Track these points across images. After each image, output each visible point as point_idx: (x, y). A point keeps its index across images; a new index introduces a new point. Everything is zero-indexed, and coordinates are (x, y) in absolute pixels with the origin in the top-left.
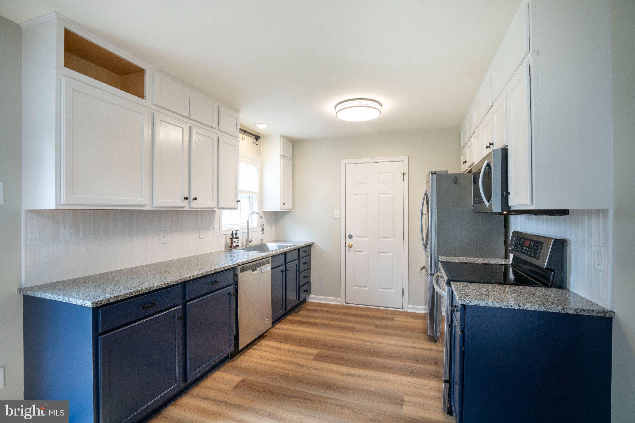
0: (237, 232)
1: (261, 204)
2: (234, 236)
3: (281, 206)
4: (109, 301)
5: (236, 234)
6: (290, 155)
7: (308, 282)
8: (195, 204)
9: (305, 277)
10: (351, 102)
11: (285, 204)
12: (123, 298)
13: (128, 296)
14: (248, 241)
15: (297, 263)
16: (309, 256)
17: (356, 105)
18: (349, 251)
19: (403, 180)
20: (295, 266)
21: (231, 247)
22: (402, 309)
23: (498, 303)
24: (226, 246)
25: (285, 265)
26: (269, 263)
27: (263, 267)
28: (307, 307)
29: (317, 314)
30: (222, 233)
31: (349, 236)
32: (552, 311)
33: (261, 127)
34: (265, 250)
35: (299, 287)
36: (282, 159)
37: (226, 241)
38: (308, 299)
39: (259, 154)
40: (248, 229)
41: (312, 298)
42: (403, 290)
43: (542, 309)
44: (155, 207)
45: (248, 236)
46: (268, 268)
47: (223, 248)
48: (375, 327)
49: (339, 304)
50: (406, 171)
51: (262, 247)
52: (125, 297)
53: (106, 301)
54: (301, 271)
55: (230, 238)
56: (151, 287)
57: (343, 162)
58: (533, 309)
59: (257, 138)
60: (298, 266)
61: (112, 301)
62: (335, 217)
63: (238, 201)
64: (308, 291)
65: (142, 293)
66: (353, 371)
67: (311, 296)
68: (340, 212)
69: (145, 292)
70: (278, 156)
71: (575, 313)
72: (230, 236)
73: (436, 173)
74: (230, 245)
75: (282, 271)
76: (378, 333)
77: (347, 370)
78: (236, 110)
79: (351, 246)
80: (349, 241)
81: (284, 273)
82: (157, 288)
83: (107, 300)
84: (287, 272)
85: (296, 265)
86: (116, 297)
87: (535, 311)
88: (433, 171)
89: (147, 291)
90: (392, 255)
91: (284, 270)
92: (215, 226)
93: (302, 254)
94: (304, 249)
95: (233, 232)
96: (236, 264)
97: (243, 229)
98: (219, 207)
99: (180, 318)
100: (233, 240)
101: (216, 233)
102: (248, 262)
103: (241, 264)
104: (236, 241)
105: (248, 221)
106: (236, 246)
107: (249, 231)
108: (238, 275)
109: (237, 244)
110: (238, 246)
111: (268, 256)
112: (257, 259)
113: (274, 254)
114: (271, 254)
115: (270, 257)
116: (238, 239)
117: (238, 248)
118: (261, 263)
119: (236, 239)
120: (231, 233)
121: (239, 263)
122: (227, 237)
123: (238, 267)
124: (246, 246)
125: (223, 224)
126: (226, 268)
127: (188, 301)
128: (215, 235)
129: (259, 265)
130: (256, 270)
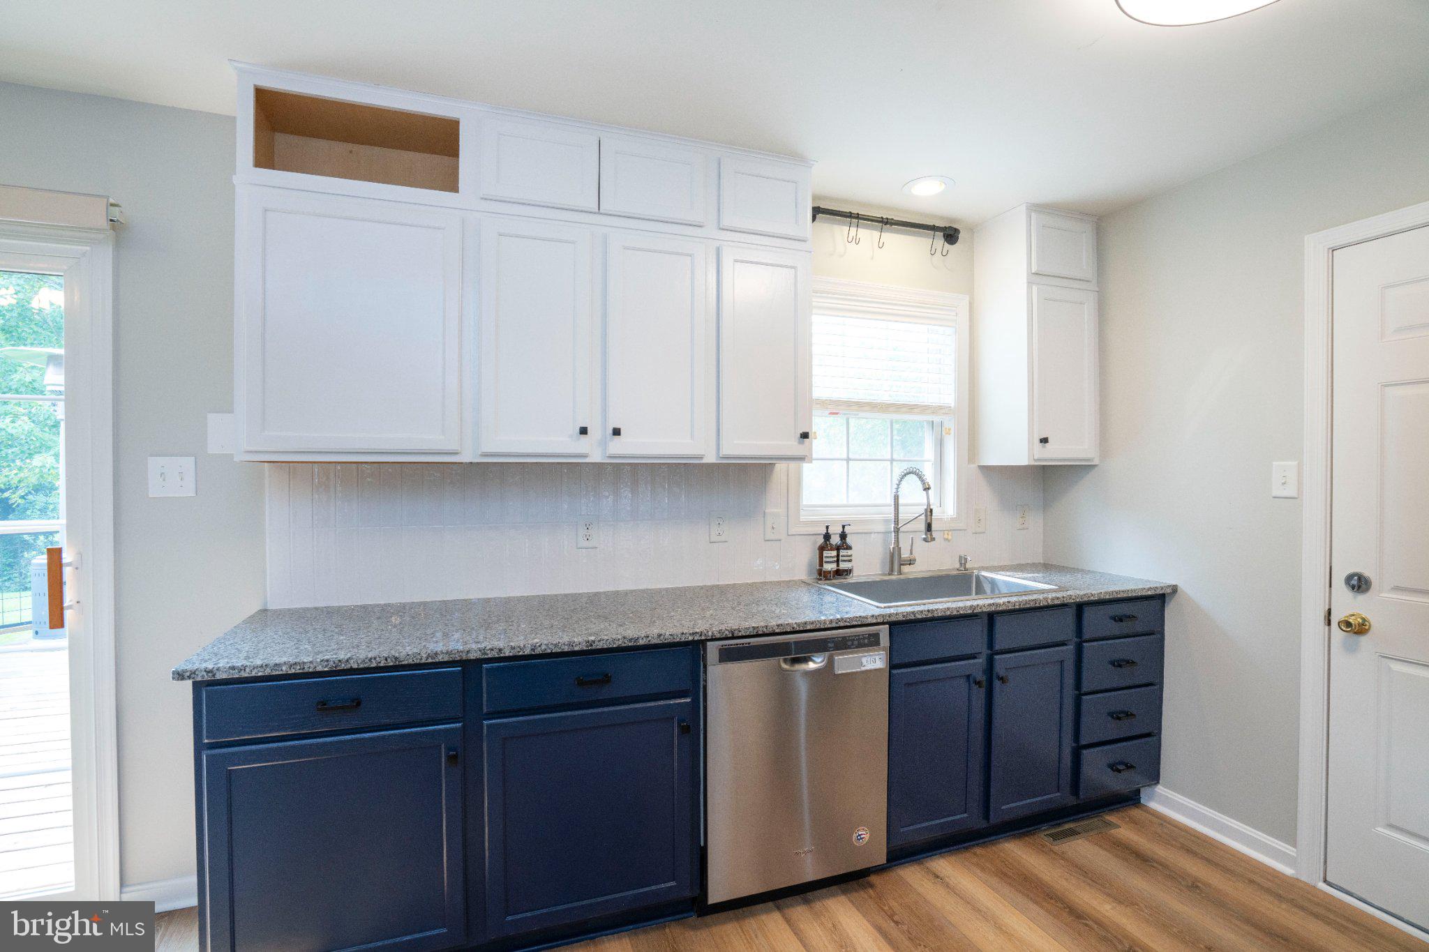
0: (847, 529)
1: (973, 443)
2: (832, 542)
3: (1031, 449)
4: (214, 676)
6: (1084, 265)
7: (1149, 735)
8: (619, 447)
9: (1120, 715)
11: (1047, 440)
12: (253, 674)
13: (268, 672)
14: (898, 559)
15: (1069, 658)
16: (1152, 636)
18: (1349, 650)
20: (1047, 670)
25: (990, 659)
26: (877, 643)
27: (846, 654)
30: (793, 530)
31: (1348, 580)
34: (970, 588)
35: (1079, 748)
36: (1035, 288)
38: (1151, 798)
39: (968, 286)
40: (896, 521)
41: (1167, 802)
45: (896, 544)
46: (871, 659)
52: (260, 674)
53: (205, 674)
54: (1088, 687)
55: (819, 547)
56: (340, 661)
57: (1315, 246)
59: (951, 235)
60: (1070, 668)
61: (221, 676)
62: (1275, 493)
63: (802, 436)
64: (1150, 768)
65: (311, 670)
67: (1160, 789)
68: (1300, 467)
69: (319, 668)
72: (821, 540)
74: (820, 567)
79: (1358, 628)
80: (1348, 605)
81: (981, 686)
82: (361, 666)
83: (209, 672)
84: (1000, 685)
85: (1062, 662)
86: (233, 668)
89: (326, 666)
91: (980, 678)
92: (766, 511)
93: (1098, 627)
94: (1116, 610)
95: (830, 531)
96: (693, 634)
97: (886, 521)
98: (721, 456)
99: (452, 759)
100: (826, 553)
101: (773, 528)
102: (755, 631)
103: (718, 636)
104: (838, 556)
105: (896, 498)
106: (838, 573)
107: (899, 529)
108: (710, 669)
109: (843, 566)
110: (848, 572)
111: (870, 621)
112: (808, 628)
113: (904, 616)
114: (890, 615)
115: (883, 623)
116: (849, 552)
117: (852, 579)
118: (832, 639)
119: (842, 552)
120: (824, 531)
121: (710, 633)
122: (815, 542)
123: (708, 643)
124: (890, 574)
125: (804, 503)
126: (641, 642)
127: (491, 715)
128: (770, 536)
129: (819, 646)
130: (806, 660)
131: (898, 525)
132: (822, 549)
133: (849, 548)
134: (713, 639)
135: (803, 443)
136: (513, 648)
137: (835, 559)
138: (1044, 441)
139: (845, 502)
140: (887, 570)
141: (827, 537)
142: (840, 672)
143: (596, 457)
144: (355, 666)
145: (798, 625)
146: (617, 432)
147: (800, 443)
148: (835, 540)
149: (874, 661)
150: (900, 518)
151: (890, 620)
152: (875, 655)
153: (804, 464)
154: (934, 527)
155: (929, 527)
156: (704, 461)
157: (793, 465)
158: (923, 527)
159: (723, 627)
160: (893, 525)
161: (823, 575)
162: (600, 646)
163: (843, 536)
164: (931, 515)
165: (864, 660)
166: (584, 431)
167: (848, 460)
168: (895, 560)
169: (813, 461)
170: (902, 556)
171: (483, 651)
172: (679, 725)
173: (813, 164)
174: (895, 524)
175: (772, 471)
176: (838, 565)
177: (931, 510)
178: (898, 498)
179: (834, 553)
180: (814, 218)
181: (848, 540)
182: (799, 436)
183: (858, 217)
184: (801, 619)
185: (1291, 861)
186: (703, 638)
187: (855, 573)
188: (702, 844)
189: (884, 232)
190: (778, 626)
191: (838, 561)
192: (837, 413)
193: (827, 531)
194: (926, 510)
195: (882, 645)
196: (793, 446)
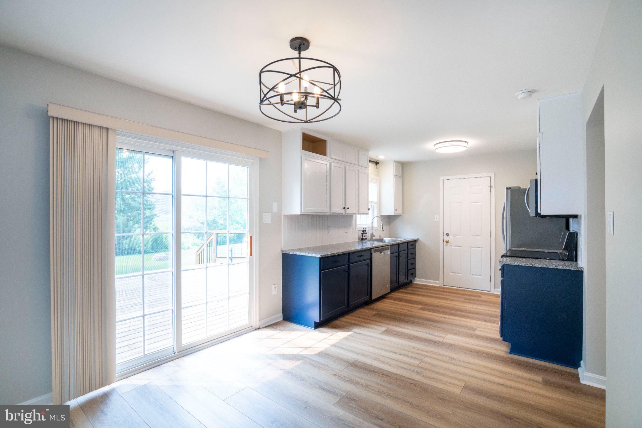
1: (380, 210)
2: (364, 232)
3: (394, 211)
5: (365, 231)
6: (400, 174)
7: (414, 268)
8: (347, 211)
9: (412, 264)
10: (445, 143)
11: (397, 210)
14: (372, 236)
15: (407, 252)
16: (415, 248)
17: (448, 145)
18: (447, 245)
19: (491, 191)
20: (405, 255)
21: (362, 239)
22: (490, 291)
23: (521, 263)
24: (359, 239)
25: (399, 252)
26: (389, 249)
27: (386, 251)
28: (413, 286)
29: (421, 290)
30: (357, 230)
31: (446, 234)
32: (549, 267)
33: (381, 157)
35: (408, 270)
36: (395, 178)
37: (359, 236)
38: (414, 281)
39: (378, 175)
40: (372, 228)
41: (418, 281)
42: (491, 276)
43: (544, 266)
45: (372, 232)
46: (388, 252)
47: (357, 240)
48: (465, 299)
49: (438, 285)
50: (493, 184)
51: (381, 240)
54: (409, 258)
55: (362, 233)
57: (441, 178)
58: (539, 266)
59: (377, 163)
60: (407, 254)
62: (435, 220)
63: (369, 209)
64: (414, 275)
66: (444, 316)
67: (416, 279)
68: (439, 216)
70: (392, 176)
71: (562, 268)
73: (510, 188)
74: (362, 237)
75: (396, 257)
76: (466, 302)
77: (442, 316)
78: (367, 150)
79: (448, 242)
80: (446, 238)
81: (398, 258)
82: (340, 254)
84: (399, 257)
85: (406, 253)
87: (541, 268)
88: (508, 187)
90: (482, 249)
91: (398, 256)
92: (352, 225)
93: (410, 247)
94: (411, 243)
98: (359, 213)
106: (365, 239)
108: (373, 254)
111: (388, 245)
112: (376, 247)
113: (392, 244)
115: (390, 245)
119: (366, 234)
123: (372, 249)
124: (371, 239)
125: (357, 224)
127: (350, 264)
130: (382, 252)
138: (396, 210)
146: (348, 208)
166: (344, 208)
178: (372, 222)
185: (439, 284)
193: (363, 230)
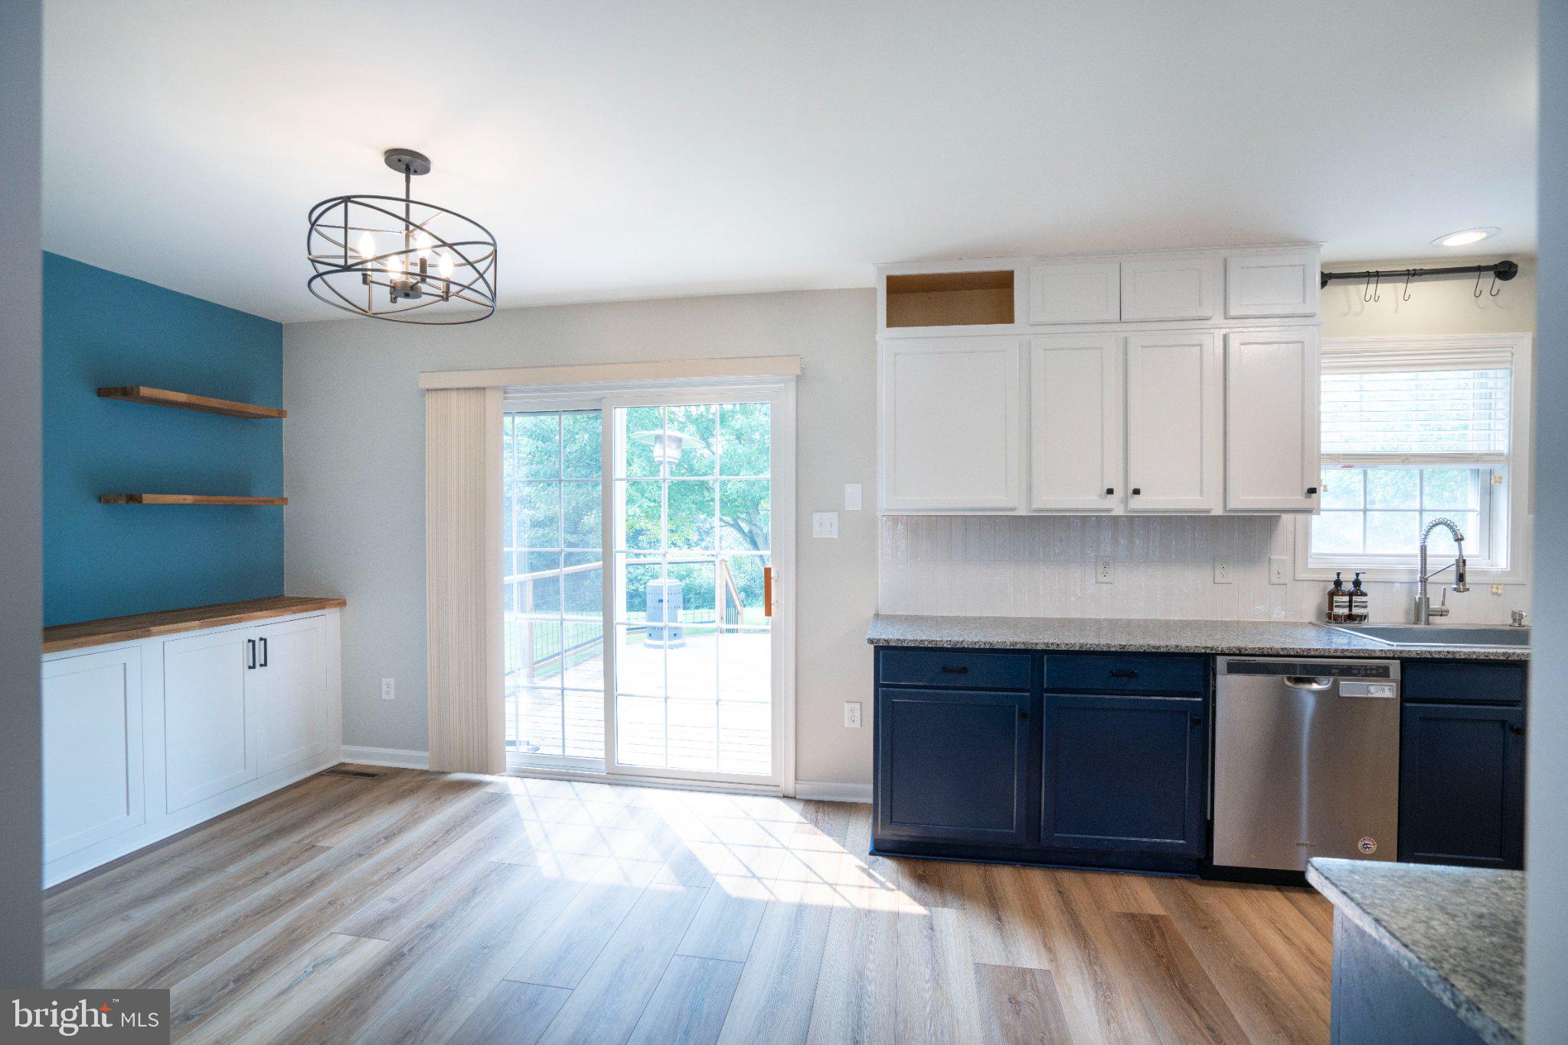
0: (1361, 577)
2: (1344, 589)
8: (1137, 504)
12: (910, 645)
13: (918, 644)
14: (1425, 611)
26: (1386, 675)
30: (1303, 576)
37: (1324, 597)
44: (1036, 511)
45: (1423, 596)
52: (914, 645)
55: (1326, 593)
56: (959, 642)
59: (1505, 271)
61: (892, 644)
63: (1308, 491)
65: (941, 646)
69: (945, 645)
72: (1332, 586)
82: (970, 646)
83: (885, 641)
86: (899, 640)
89: (949, 645)
92: (1272, 557)
95: (1342, 577)
96: (1206, 648)
97: (1412, 572)
98: (1228, 509)
99: (1023, 715)
100: (1336, 598)
101: (1279, 573)
102: (1261, 651)
103: (1227, 652)
104: (1350, 601)
105: (1423, 549)
106: (1351, 618)
107: (1427, 579)
108: (1219, 678)
109: (1355, 611)
110: (1362, 618)
111: (1378, 654)
112: (1312, 653)
113: (1418, 654)
114: (1401, 652)
115: (1394, 658)
116: (1364, 599)
117: (1365, 625)
118: (1337, 667)
119: (1355, 598)
120: (1335, 577)
121: (1220, 649)
122: (1325, 587)
123: (1218, 657)
124: (1414, 624)
125: (1313, 551)
126: (1162, 650)
127: (1048, 691)
128: (1274, 580)
129: (1324, 671)
130: (1310, 681)
131: (1425, 575)
132: (1332, 594)
133: (1364, 594)
134: (1223, 654)
135: (1310, 497)
136: (1067, 645)
137: (1348, 604)
139: (1361, 551)
140: (1412, 618)
141: (1338, 583)
142: (1344, 695)
143: (1119, 511)
144: (966, 646)
145: (1303, 650)
146: (1137, 492)
147: (1306, 497)
148: (1348, 587)
149: (1385, 691)
150: (1428, 569)
151: (1401, 655)
152: (1384, 685)
153: (1313, 516)
154: (1468, 579)
155: (1461, 578)
156: (1213, 513)
157: (1300, 517)
158: (1453, 578)
159: (1232, 645)
160: (1419, 575)
161: (1333, 618)
162: (1131, 649)
163: (1357, 583)
164: (1465, 565)
165: (1372, 689)
166: (1110, 491)
167: (1365, 511)
168: (1421, 610)
169: (1321, 512)
170: (1431, 607)
171: (1047, 644)
172: (1191, 718)
173: (1322, 245)
174: (1422, 574)
175: (1277, 522)
176: (1350, 610)
177: (1464, 561)
178: (1425, 550)
179: (1346, 599)
180: (1324, 284)
181: (1363, 588)
182: (1306, 491)
183: (1378, 274)
184: (1305, 646)
186: (1214, 652)
187: (1371, 619)
188: (1209, 817)
189: (1411, 282)
190: (1282, 649)
191: (1350, 607)
192: (1351, 467)
193: (1338, 577)
194: (1457, 561)
195: (1392, 677)
196: (1300, 500)
